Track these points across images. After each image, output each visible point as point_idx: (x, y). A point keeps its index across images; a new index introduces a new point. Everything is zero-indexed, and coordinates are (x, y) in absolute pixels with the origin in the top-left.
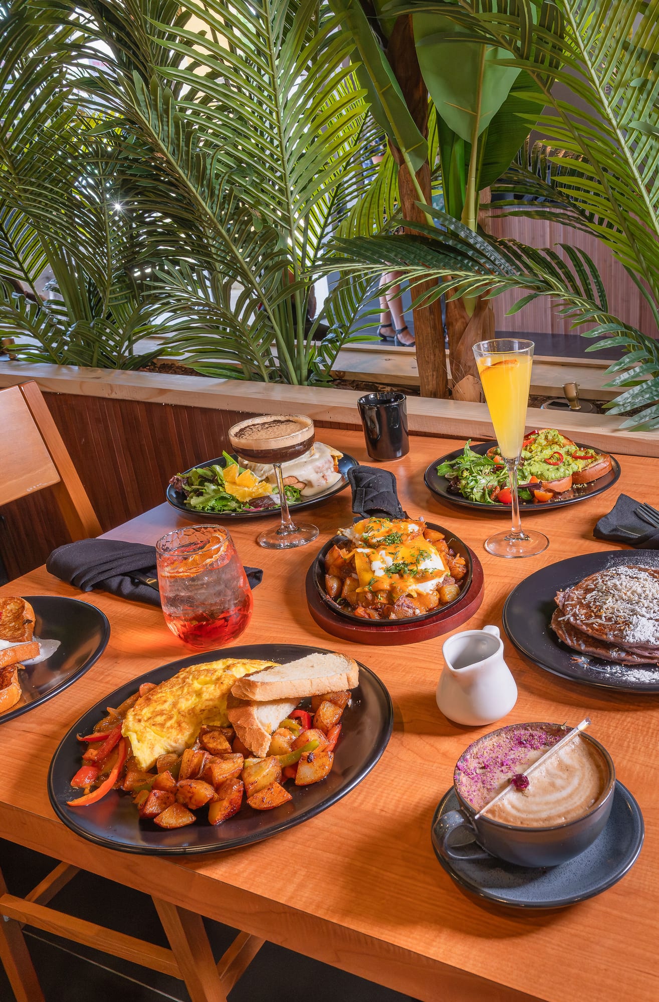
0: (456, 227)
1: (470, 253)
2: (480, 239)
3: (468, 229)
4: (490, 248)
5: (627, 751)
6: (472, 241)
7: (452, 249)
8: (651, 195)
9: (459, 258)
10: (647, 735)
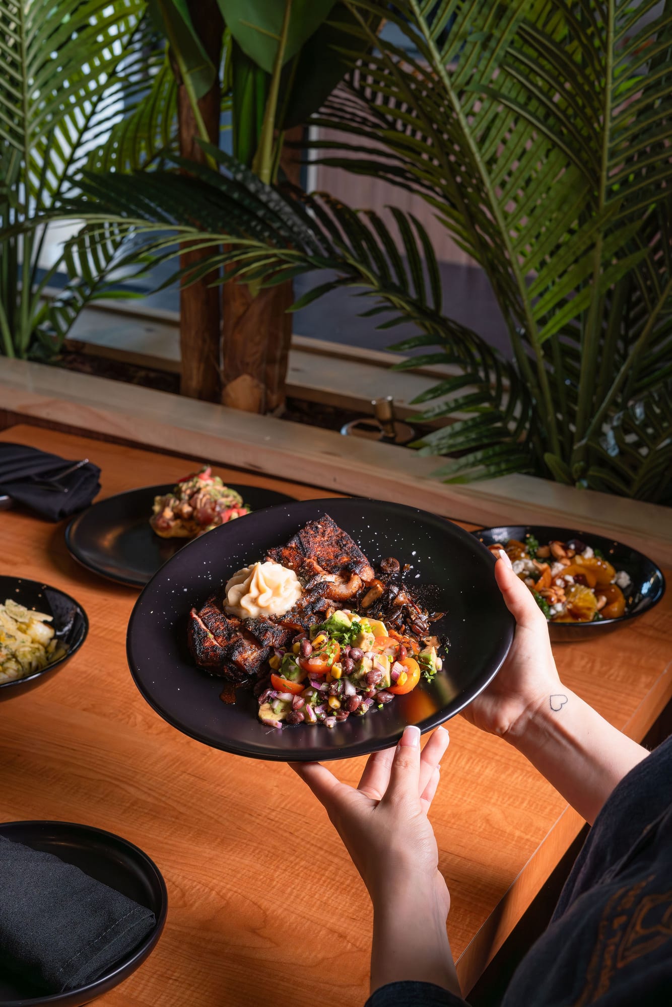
0: (245, 178)
1: (261, 213)
2: (275, 196)
3: (261, 181)
4: (288, 209)
5: (287, 899)
6: (263, 198)
7: (238, 204)
8: (493, 176)
9: (245, 218)
10: (317, 883)
